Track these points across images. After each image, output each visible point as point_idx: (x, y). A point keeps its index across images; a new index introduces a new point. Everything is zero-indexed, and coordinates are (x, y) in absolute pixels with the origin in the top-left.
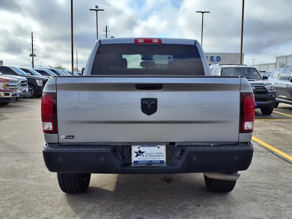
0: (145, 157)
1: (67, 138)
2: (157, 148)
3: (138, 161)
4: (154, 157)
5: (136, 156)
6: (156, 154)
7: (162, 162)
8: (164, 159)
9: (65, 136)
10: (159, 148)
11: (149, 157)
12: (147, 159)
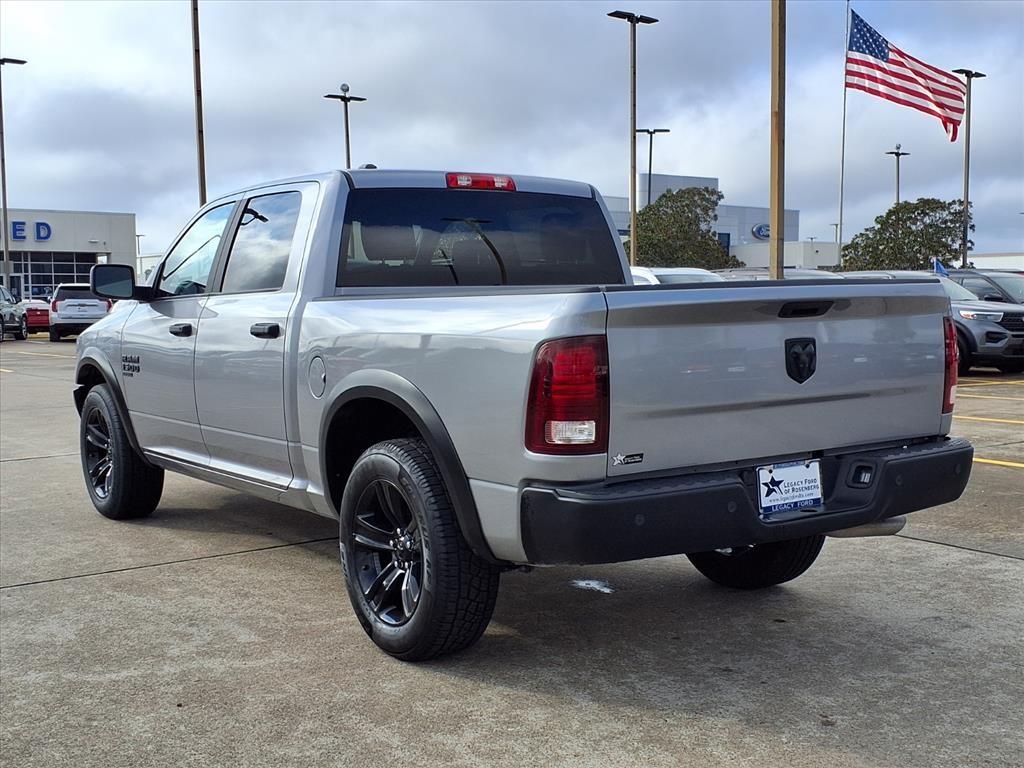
0: (784, 496)
1: (628, 463)
2: (804, 467)
3: (770, 507)
4: (802, 493)
5: (768, 495)
6: (804, 485)
7: (816, 501)
8: (818, 494)
9: (622, 458)
10: (808, 466)
11: (791, 494)
12: (787, 498)
